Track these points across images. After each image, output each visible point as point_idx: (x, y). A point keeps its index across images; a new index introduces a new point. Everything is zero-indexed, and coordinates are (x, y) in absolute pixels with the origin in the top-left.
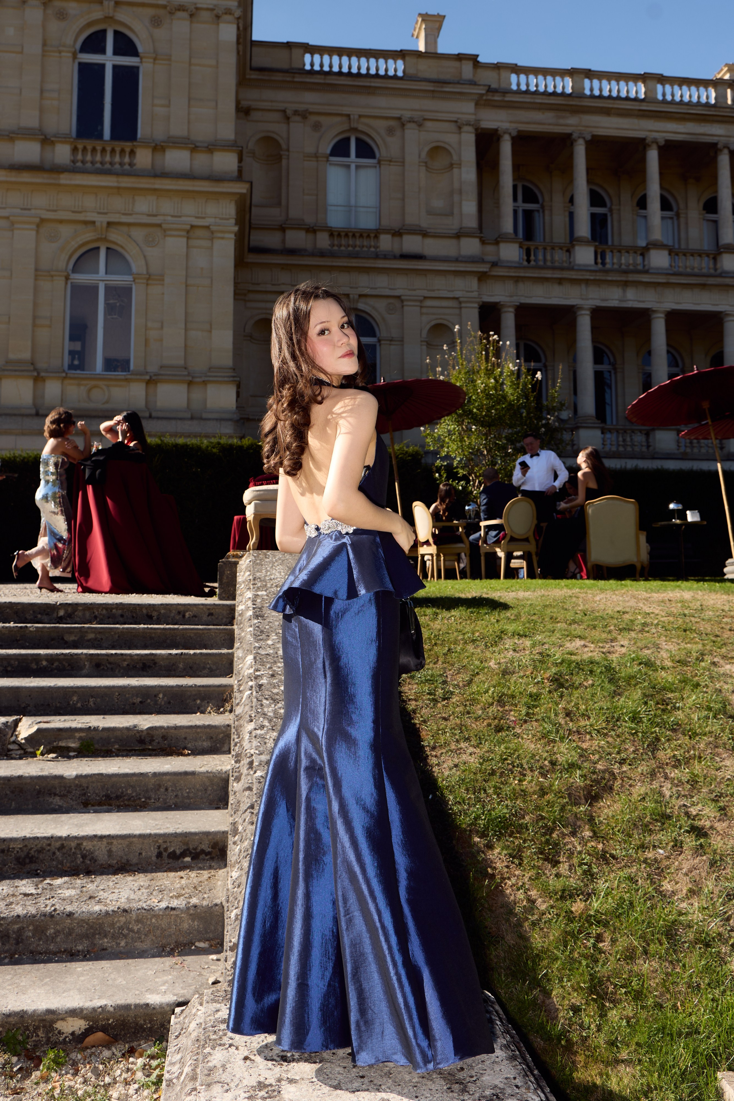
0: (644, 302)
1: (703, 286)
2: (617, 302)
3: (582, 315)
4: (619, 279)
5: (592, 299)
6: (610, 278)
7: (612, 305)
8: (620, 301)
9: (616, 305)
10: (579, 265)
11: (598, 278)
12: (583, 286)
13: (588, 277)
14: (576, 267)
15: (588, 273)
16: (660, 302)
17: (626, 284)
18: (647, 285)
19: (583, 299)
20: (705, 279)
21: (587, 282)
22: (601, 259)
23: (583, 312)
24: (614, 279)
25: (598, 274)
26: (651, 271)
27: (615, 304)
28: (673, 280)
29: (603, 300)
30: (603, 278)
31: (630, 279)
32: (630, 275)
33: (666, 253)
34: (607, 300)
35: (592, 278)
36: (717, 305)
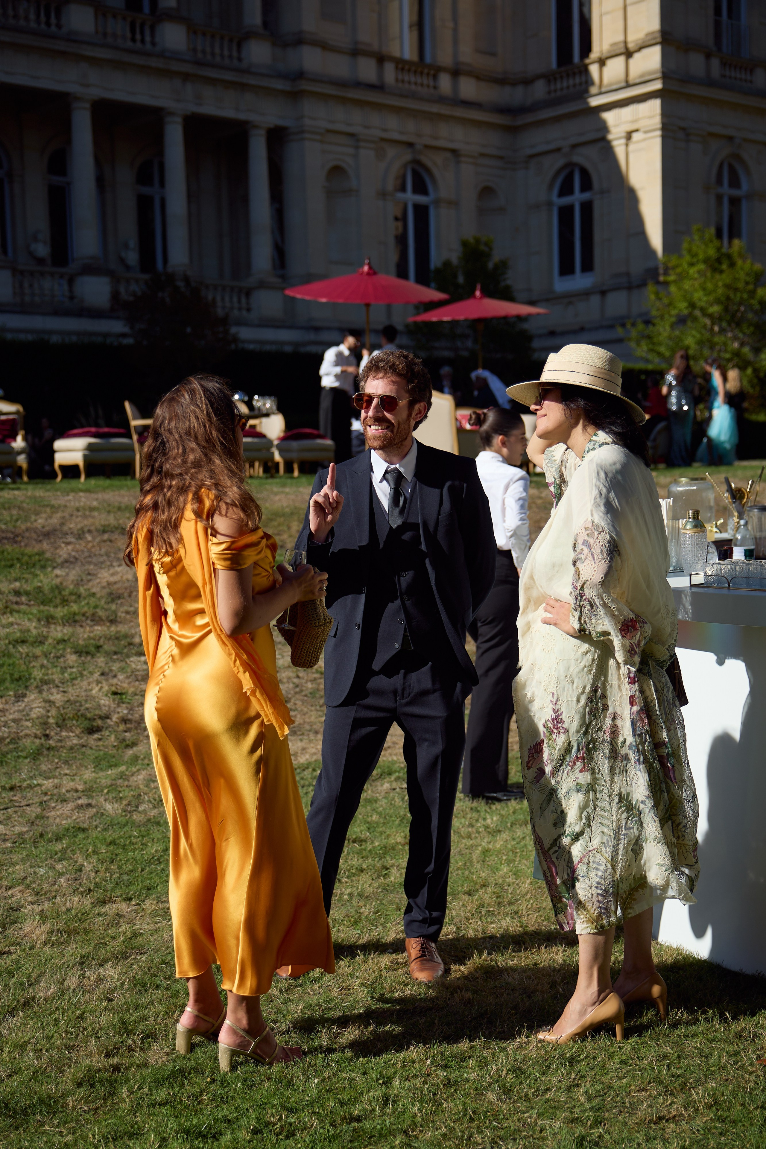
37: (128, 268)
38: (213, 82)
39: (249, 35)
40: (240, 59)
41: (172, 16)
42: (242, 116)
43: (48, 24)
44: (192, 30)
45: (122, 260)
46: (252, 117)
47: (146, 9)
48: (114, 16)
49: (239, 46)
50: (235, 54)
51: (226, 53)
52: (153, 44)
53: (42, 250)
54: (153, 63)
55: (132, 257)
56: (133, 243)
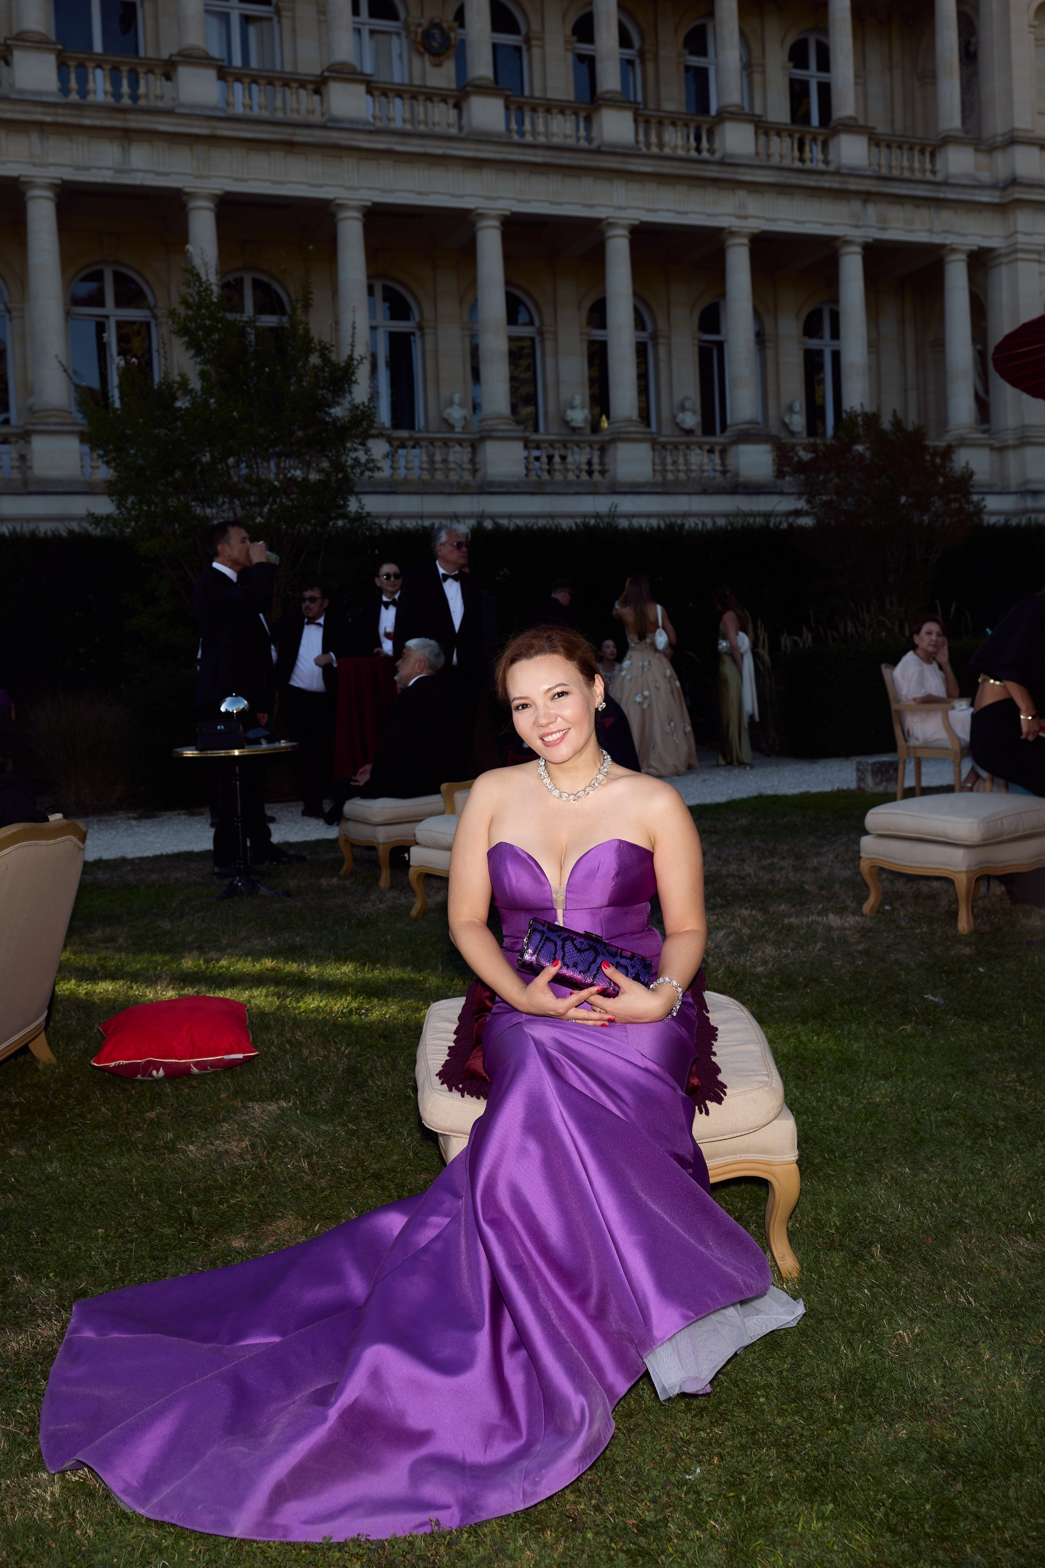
0: (167, 174)
1: (290, 147)
2: (111, 173)
3: (33, 197)
4: (107, 123)
5: (54, 165)
6: (87, 122)
7: (100, 180)
8: (117, 171)
9: (109, 180)
10: (22, 92)
11: (61, 119)
12: (35, 137)
13: (39, 117)
14: (14, 96)
15: (39, 109)
16: (201, 177)
17: (127, 136)
18: (174, 139)
19: (34, 165)
20: (289, 130)
21: (40, 126)
22: (78, 81)
23: (36, 192)
24: (98, 123)
25: (60, 111)
26: (179, 110)
27: (105, 177)
28: (225, 130)
29: (78, 168)
30: (74, 121)
31: (132, 125)
32: (131, 117)
33: (212, 74)
34: (87, 168)
35: (48, 119)
36: (321, 186)
37: (792, 433)
38: (899, 199)
39: (947, 141)
40: (934, 172)
41: (850, 127)
42: (937, 239)
43: (698, 150)
44: (875, 140)
45: (785, 425)
46: (949, 240)
47: (815, 120)
48: (779, 134)
49: (933, 155)
50: (928, 166)
51: (916, 165)
52: (826, 162)
53: (691, 420)
54: (826, 182)
55: (798, 422)
56: (799, 405)
